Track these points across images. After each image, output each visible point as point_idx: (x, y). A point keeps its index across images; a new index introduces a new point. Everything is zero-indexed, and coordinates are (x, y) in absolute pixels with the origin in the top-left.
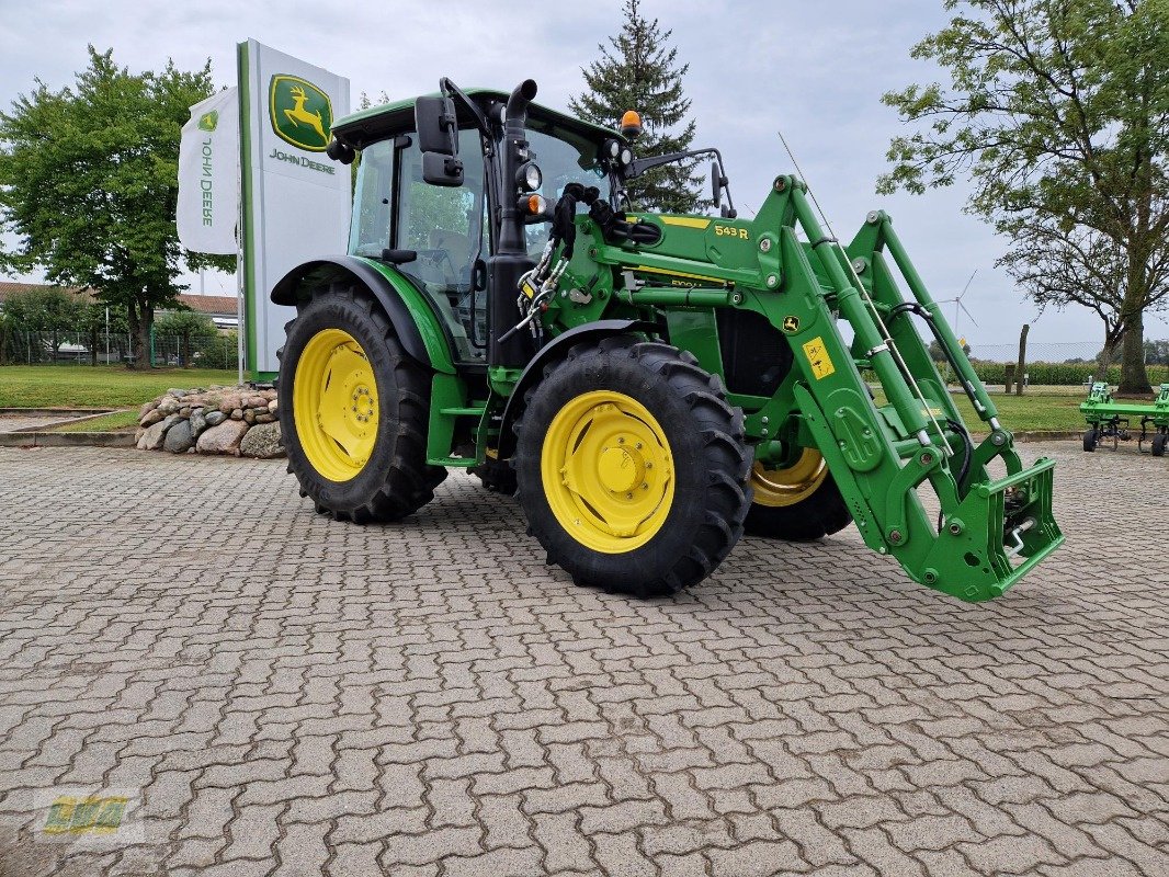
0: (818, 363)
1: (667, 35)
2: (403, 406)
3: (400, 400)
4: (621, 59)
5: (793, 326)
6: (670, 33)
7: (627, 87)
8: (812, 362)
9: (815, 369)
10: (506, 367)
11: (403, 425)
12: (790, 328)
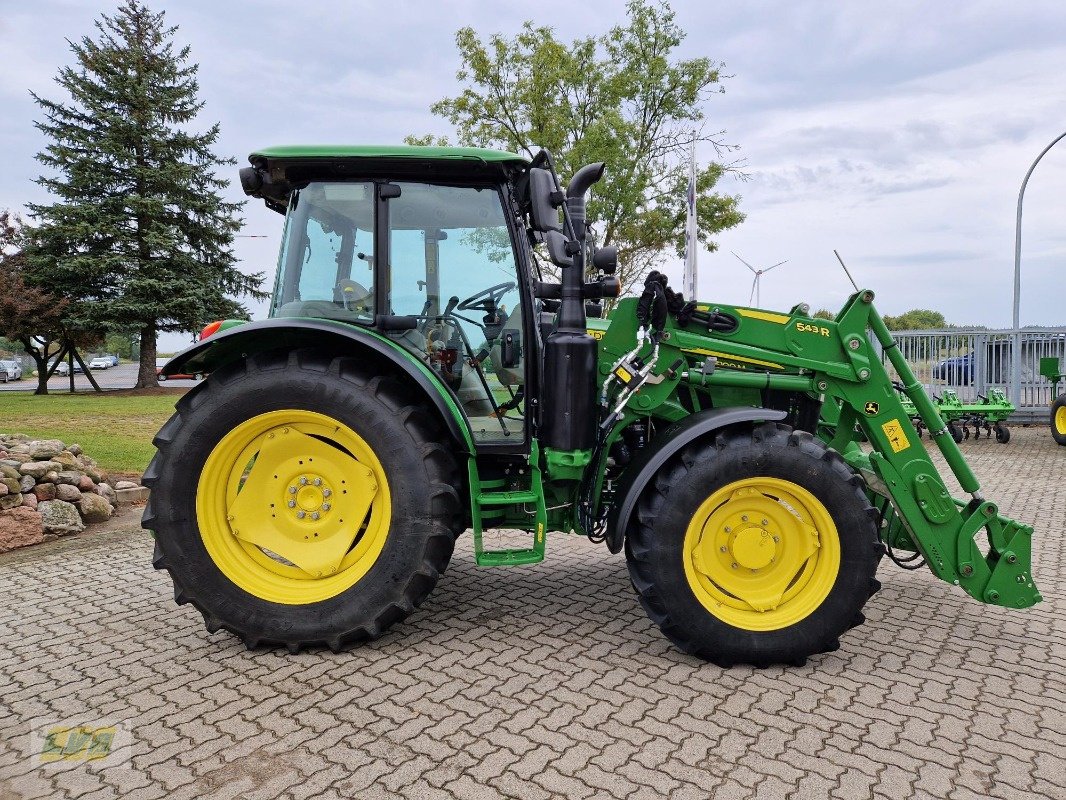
0: (896, 439)
1: (173, 30)
2: (436, 501)
3: (434, 494)
4: (122, 43)
5: (874, 410)
6: (177, 28)
7: (132, 73)
8: (891, 439)
9: (894, 445)
10: (582, 451)
11: (437, 523)
12: (871, 412)
